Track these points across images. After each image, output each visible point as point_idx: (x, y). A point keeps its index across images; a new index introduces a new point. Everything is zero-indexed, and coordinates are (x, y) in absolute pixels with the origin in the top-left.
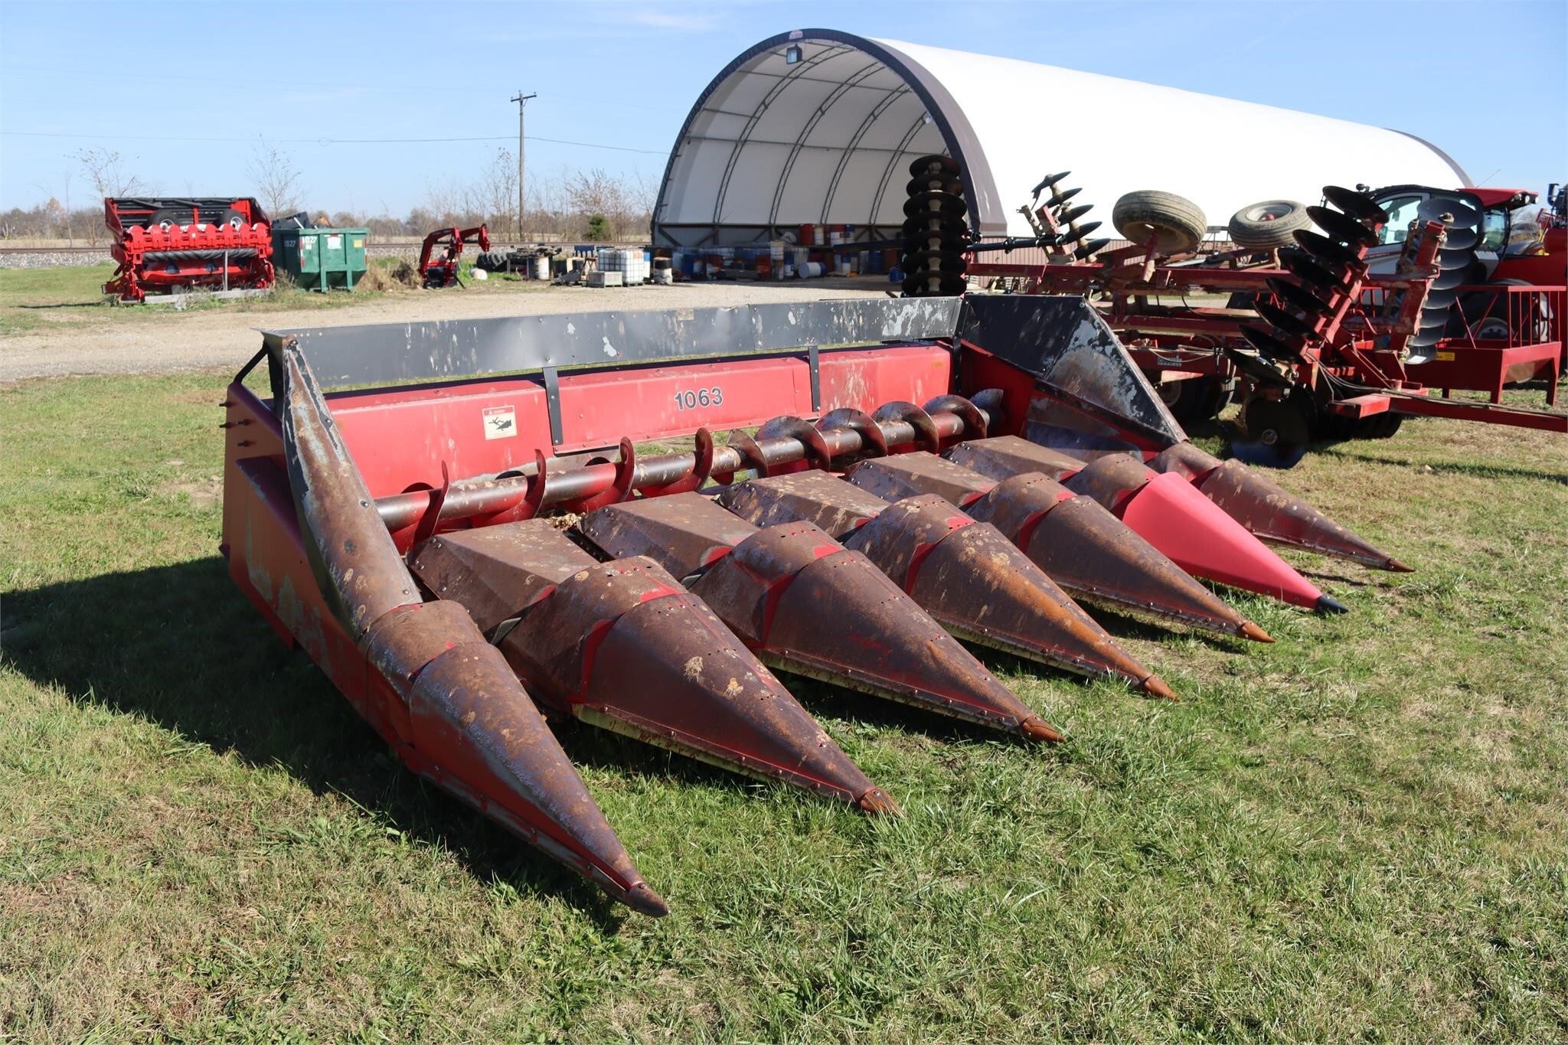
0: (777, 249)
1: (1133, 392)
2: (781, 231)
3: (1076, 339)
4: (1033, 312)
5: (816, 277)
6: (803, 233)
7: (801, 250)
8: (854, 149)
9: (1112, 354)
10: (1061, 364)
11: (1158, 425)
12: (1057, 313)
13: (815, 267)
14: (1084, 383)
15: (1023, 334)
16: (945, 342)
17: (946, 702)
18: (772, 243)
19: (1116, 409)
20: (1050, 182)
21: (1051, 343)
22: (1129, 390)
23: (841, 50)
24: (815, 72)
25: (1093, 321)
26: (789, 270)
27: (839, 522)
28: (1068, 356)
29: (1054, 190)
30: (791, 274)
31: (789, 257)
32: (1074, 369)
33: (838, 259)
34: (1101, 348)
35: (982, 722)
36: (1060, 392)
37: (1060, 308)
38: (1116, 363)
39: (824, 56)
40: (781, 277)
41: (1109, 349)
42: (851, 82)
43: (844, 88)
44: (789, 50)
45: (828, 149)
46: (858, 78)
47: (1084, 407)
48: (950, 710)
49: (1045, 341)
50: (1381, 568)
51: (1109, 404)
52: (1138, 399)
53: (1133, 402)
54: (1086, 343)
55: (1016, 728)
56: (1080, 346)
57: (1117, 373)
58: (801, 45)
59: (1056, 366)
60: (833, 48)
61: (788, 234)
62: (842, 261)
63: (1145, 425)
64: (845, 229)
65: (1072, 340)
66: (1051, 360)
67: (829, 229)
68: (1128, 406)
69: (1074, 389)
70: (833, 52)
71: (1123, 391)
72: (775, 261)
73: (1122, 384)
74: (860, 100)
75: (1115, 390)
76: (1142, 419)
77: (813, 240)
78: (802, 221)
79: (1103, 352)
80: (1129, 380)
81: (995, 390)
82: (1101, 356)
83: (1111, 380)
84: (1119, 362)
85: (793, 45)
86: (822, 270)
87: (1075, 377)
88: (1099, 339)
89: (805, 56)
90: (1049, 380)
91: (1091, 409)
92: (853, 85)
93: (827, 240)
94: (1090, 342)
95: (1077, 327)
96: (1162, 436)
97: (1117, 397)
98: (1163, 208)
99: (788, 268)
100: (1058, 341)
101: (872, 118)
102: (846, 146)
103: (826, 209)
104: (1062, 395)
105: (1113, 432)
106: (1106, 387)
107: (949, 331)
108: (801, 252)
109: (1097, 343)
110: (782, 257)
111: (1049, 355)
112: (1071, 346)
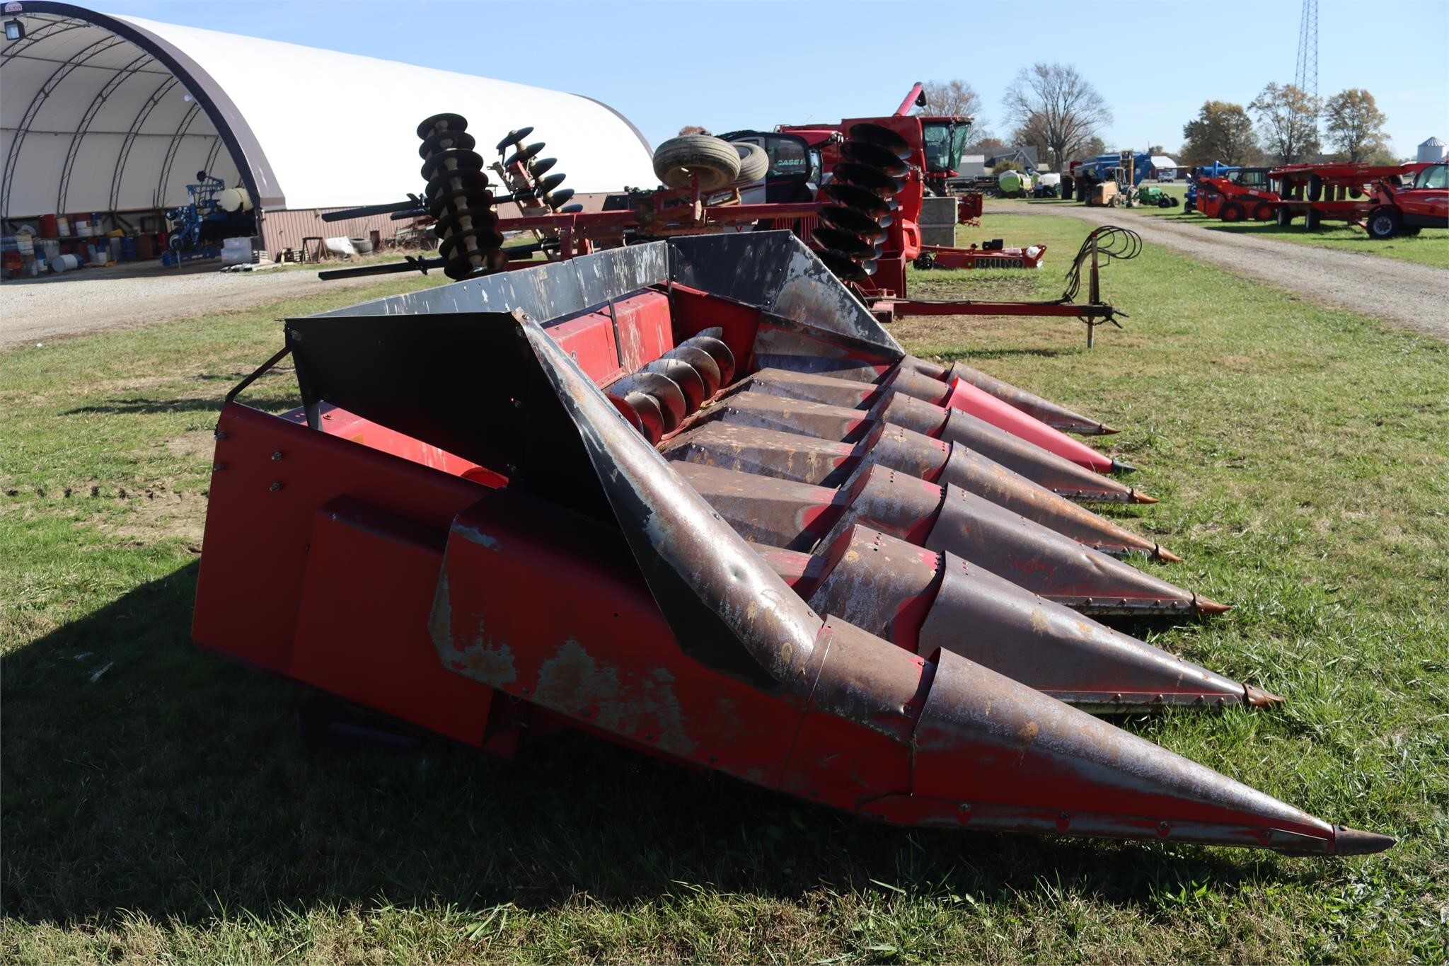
0: (25, 244)
1: (855, 314)
2: (15, 224)
3: (793, 270)
4: (744, 249)
5: (73, 269)
6: (44, 225)
7: (50, 242)
8: (85, 133)
9: (828, 281)
10: (784, 295)
11: (884, 341)
12: (768, 248)
13: (70, 259)
14: (809, 310)
15: (739, 271)
16: (660, 288)
17: (1122, 602)
18: (18, 238)
19: (844, 331)
20: (514, 138)
21: (769, 276)
22: (850, 312)
23: (65, 26)
24: (34, 50)
25: (804, 252)
26: (41, 265)
27: (815, 465)
28: (789, 287)
29: (518, 146)
30: (45, 268)
31: (39, 252)
32: (797, 299)
33: (92, 249)
34: (817, 277)
35: (1156, 612)
36: (787, 321)
37: (771, 243)
38: (834, 289)
39: (44, 32)
40: (35, 273)
41: (824, 277)
42: (75, 60)
43: (67, 68)
44: (6, 24)
45: (56, 134)
46: (83, 56)
47: (813, 333)
48: (1125, 609)
49: (763, 274)
50: (1095, 434)
51: (836, 327)
52: (860, 320)
53: (857, 323)
54: (802, 273)
55: (1188, 609)
56: (797, 276)
57: (836, 297)
58: (21, 19)
59: (779, 298)
60: (55, 23)
61: (25, 227)
62: (97, 251)
63: (872, 342)
64: (91, 218)
65: (789, 272)
66: (773, 292)
67: (73, 219)
68: (853, 327)
69: (801, 317)
70: (55, 29)
71: (845, 314)
72: (25, 256)
73: (843, 307)
74: (85, 81)
75: (838, 314)
76: (868, 337)
77: (58, 231)
78: (41, 212)
79: (820, 280)
80: (848, 303)
81: (714, 328)
82: (819, 284)
83: (832, 304)
84: (836, 287)
85: (11, 19)
86: (79, 262)
87: (799, 306)
88: (813, 268)
89: (27, 31)
90: (775, 312)
91: (819, 334)
92: (79, 65)
93: (73, 230)
94: (806, 272)
95: (791, 259)
96: (889, 350)
97: (841, 320)
98: (711, 151)
99: (41, 262)
100: (776, 273)
101: (100, 99)
102: (74, 130)
103: (61, 198)
104: (790, 325)
105: (843, 352)
106: (830, 312)
107: (664, 278)
108: (50, 245)
109: (812, 272)
110: (32, 252)
111: (770, 288)
112: (789, 277)
